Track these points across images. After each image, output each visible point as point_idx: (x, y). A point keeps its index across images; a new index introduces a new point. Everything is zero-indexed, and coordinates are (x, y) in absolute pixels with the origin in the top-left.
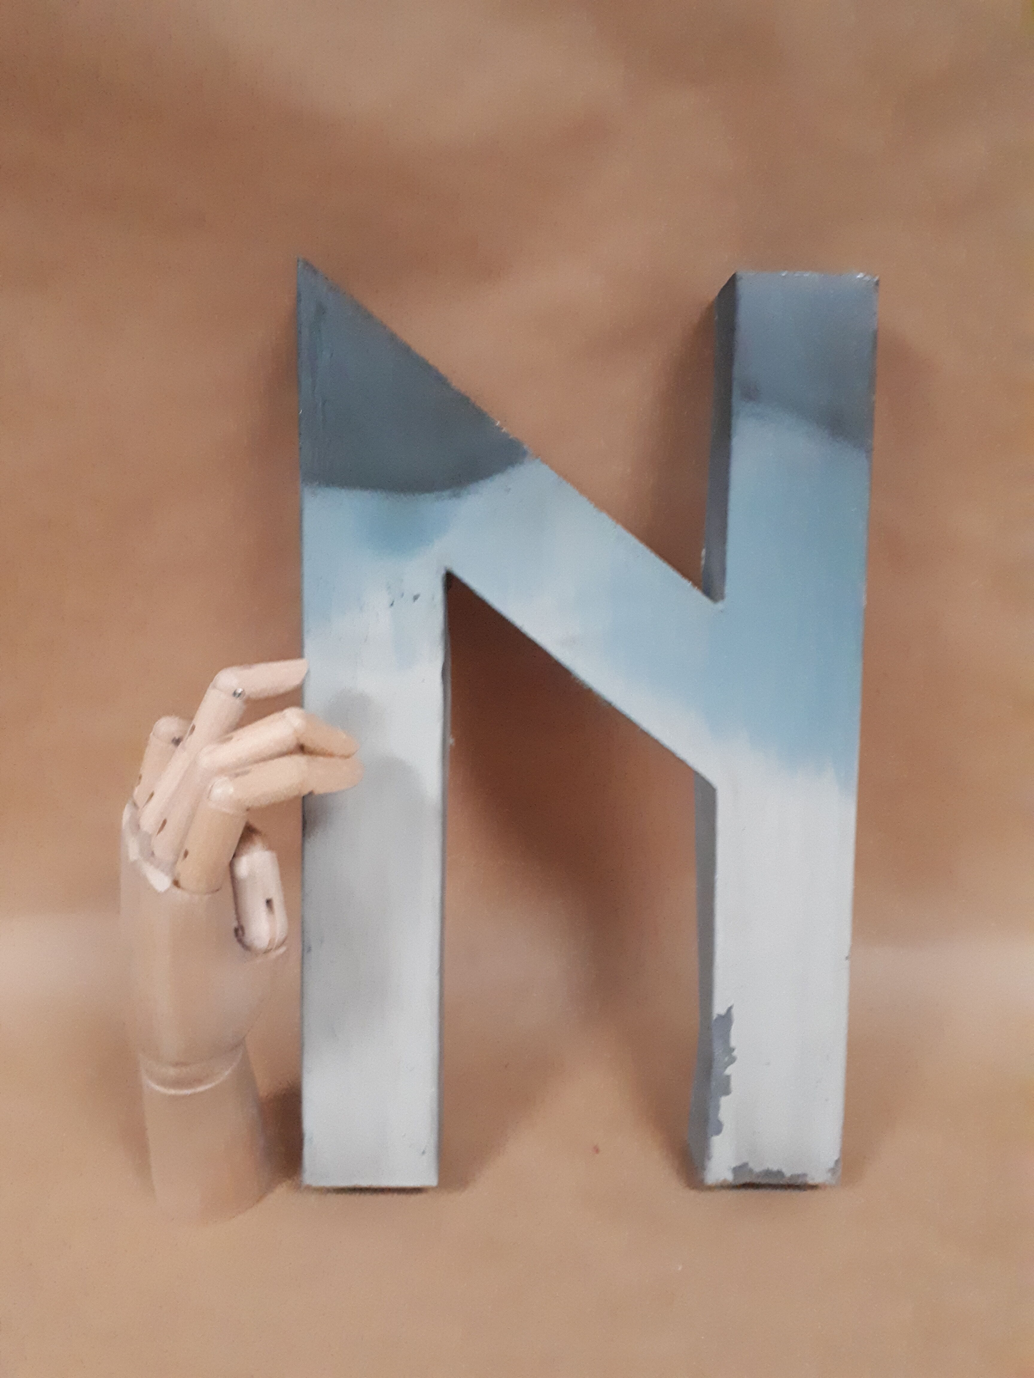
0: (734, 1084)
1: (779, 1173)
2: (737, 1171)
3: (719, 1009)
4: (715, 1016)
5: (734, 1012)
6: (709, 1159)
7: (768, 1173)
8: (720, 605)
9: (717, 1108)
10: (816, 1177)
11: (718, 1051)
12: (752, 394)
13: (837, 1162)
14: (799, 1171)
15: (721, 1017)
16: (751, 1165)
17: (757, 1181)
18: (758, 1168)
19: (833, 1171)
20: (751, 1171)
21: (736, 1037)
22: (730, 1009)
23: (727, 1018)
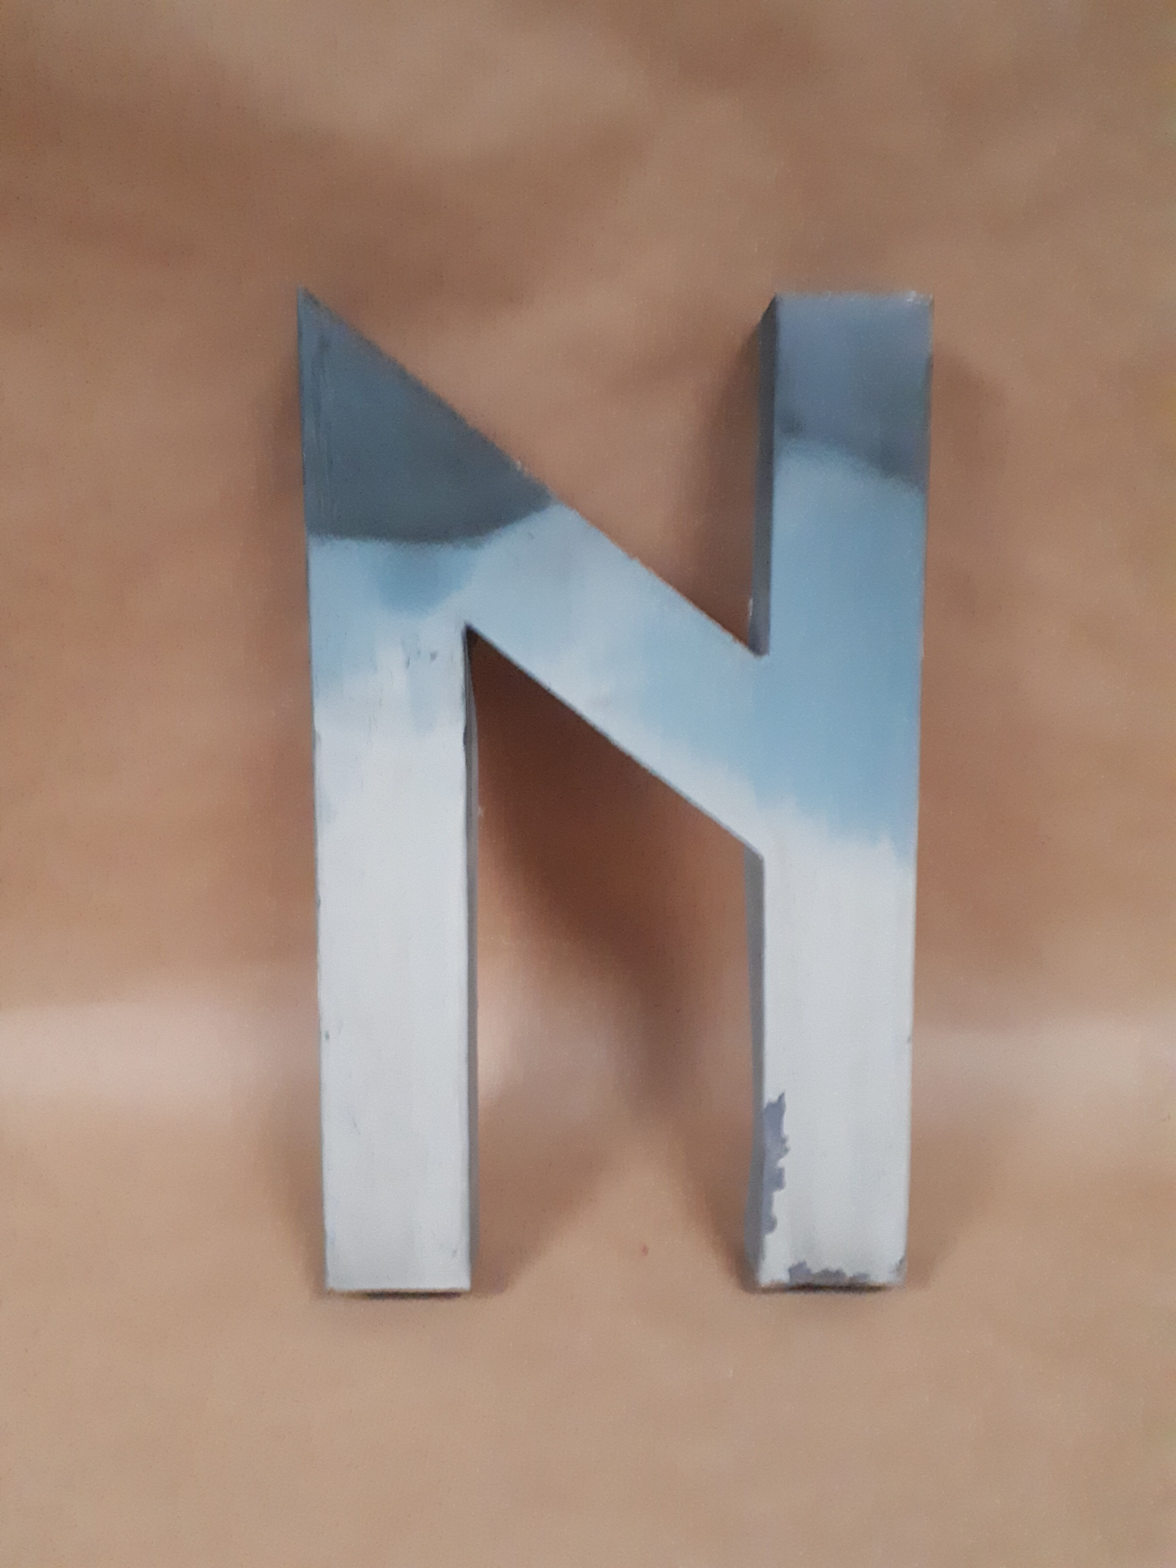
0: (787, 1178)
1: (838, 1273)
2: (792, 1271)
3: (770, 1095)
4: (765, 1106)
5: (787, 1100)
6: (763, 1259)
7: (826, 1273)
8: (765, 659)
9: (770, 1203)
10: (880, 1277)
11: (769, 1141)
12: (794, 428)
13: (901, 1261)
14: (862, 1270)
15: (772, 1106)
16: (809, 1265)
17: (818, 1282)
18: (816, 1268)
19: (898, 1269)
20: (809, 1271)
21: (789, 1126)
22: (781, 1097)
23: (779, 1106)
